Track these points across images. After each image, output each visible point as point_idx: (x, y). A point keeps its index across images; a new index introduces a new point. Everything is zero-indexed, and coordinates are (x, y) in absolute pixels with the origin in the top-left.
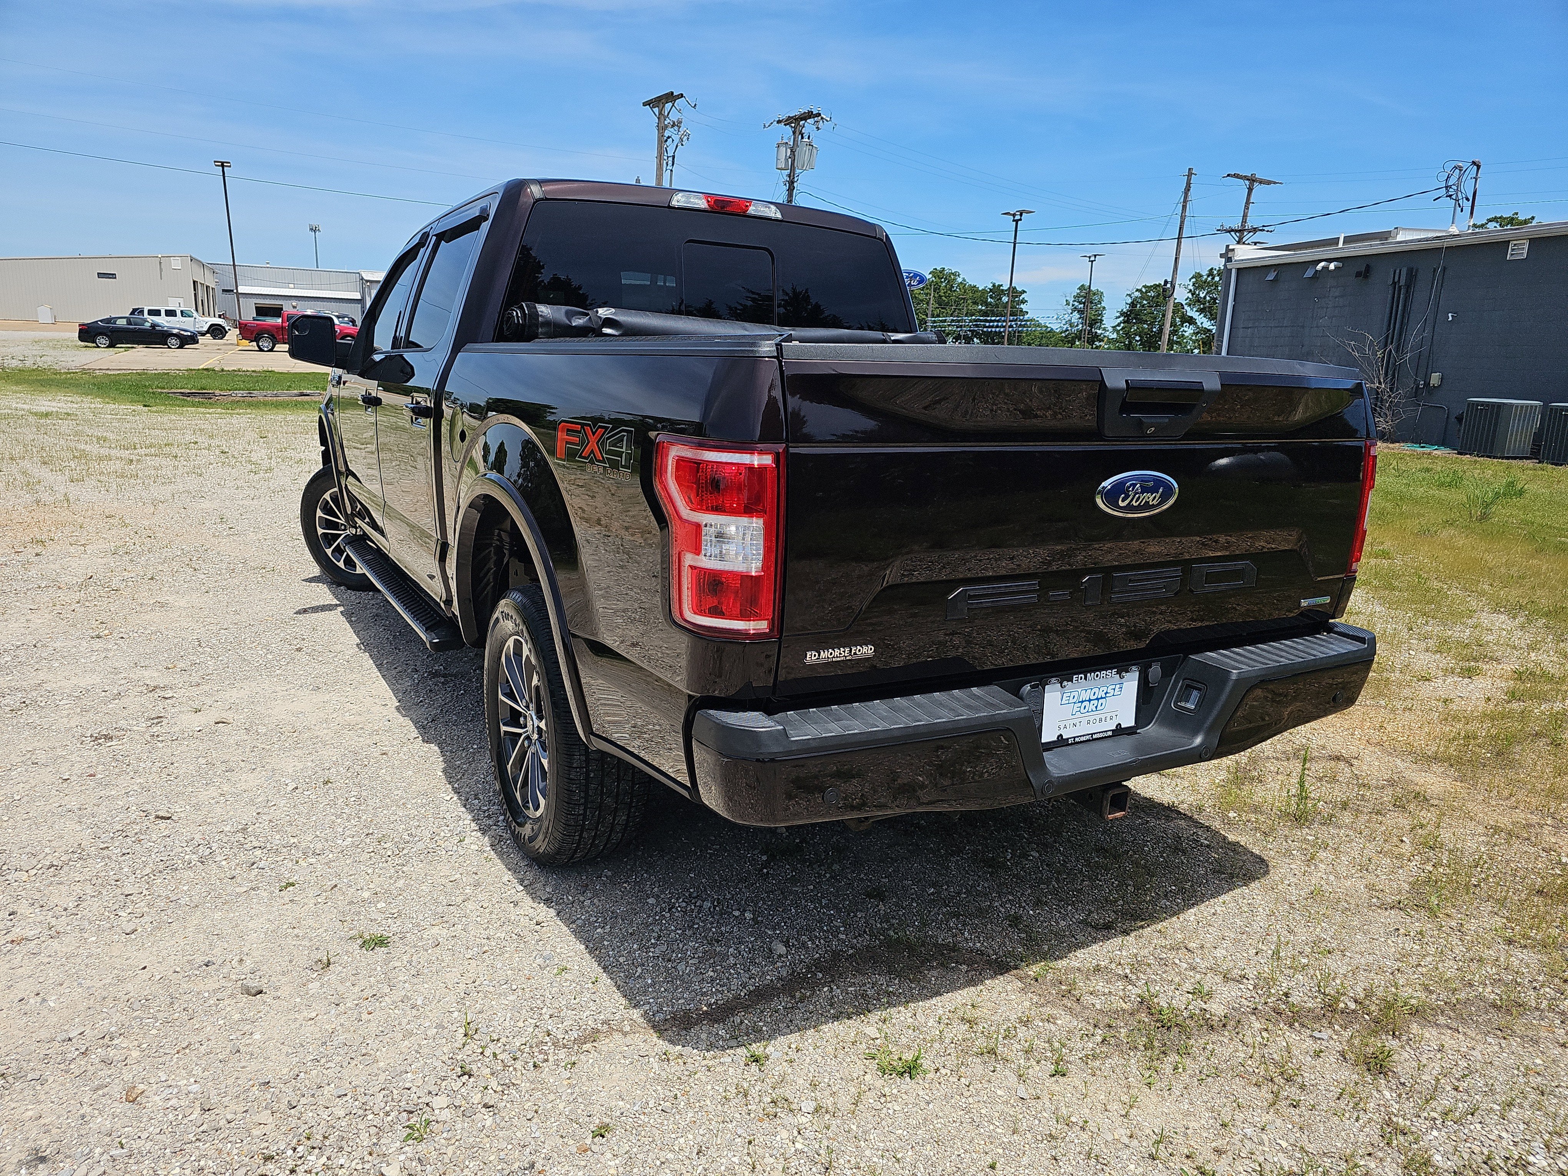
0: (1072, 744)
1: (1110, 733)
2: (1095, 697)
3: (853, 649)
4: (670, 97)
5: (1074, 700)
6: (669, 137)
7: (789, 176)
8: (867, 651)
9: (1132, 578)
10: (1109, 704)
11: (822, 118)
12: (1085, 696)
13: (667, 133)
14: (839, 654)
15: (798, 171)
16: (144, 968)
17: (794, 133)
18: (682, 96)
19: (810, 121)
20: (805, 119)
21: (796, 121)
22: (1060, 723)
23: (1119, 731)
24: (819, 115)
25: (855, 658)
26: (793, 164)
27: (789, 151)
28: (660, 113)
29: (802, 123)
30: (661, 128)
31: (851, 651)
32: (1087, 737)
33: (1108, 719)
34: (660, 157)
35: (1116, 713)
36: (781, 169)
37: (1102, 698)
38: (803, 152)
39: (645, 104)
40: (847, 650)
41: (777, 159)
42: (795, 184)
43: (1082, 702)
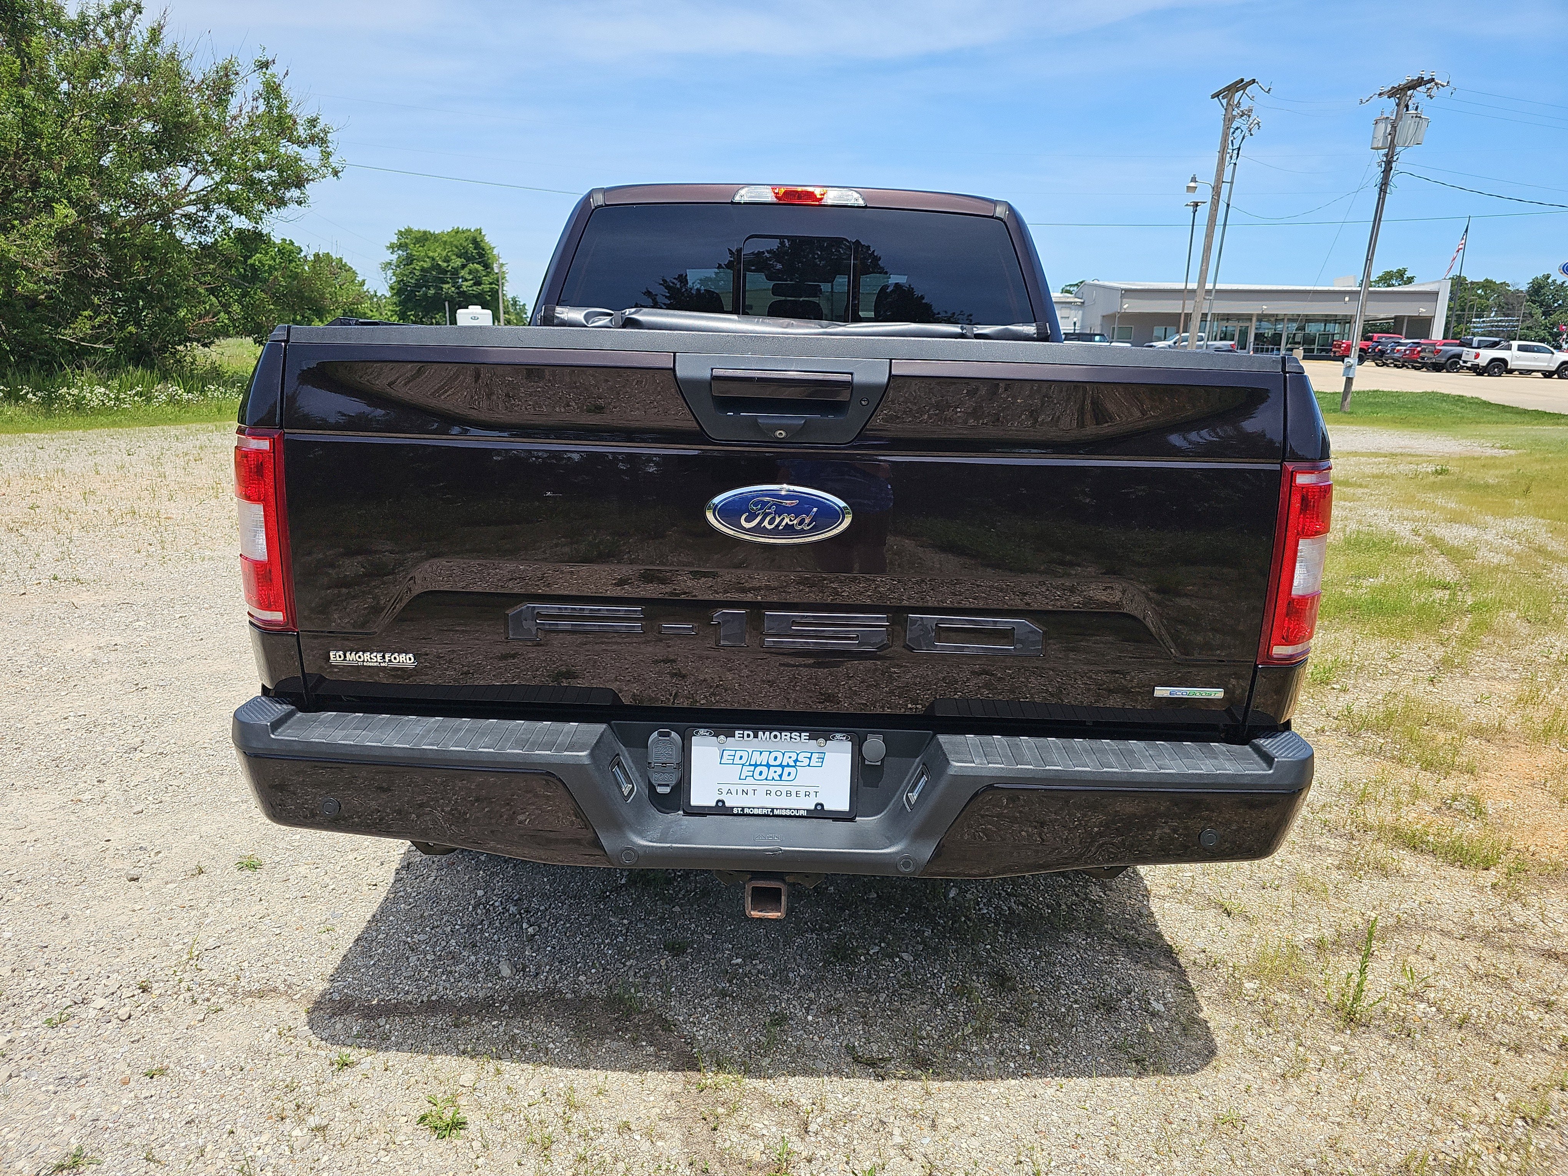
0: (738, 815)
1: (805, 813)
2: (778, 763)
3: (387, 656)
4: (1240, 85)
5: (743, 761)
6: (1237, 128)
7: (1386, 155)
8: (405, 660)
9: (798, 620)
10: (805, 776)
11: (1436, 84)
12: (756, 758)
13: (1235, 125)
14: (371, 659)
15: (1398, 149)
16: (109, 841)
17: (1398, 105)
18: (1254, 81)
19: (1422, 89)
20: (1413, 87)
21: (1400, 92)
22: (720, 786)
23: (819, 813)
24: (1433, 80)
25: (391, 665)
26: (1392, 141)
27: (1389, 126)
28: (1228, 104)
29: (1409, 93)
30: (1229, 120)
31: (384, 657)
32: (765, 811)
33: (802, 794)
34: (1223, 151)
35: (816, 789)
36: (1377, 149)
37: (788, 766)
38: (1407, 125)
39: (1213, 97)
40: (379, 655)
41: (1374, 138)
42: (1394, 165)
43: (756, 765)
